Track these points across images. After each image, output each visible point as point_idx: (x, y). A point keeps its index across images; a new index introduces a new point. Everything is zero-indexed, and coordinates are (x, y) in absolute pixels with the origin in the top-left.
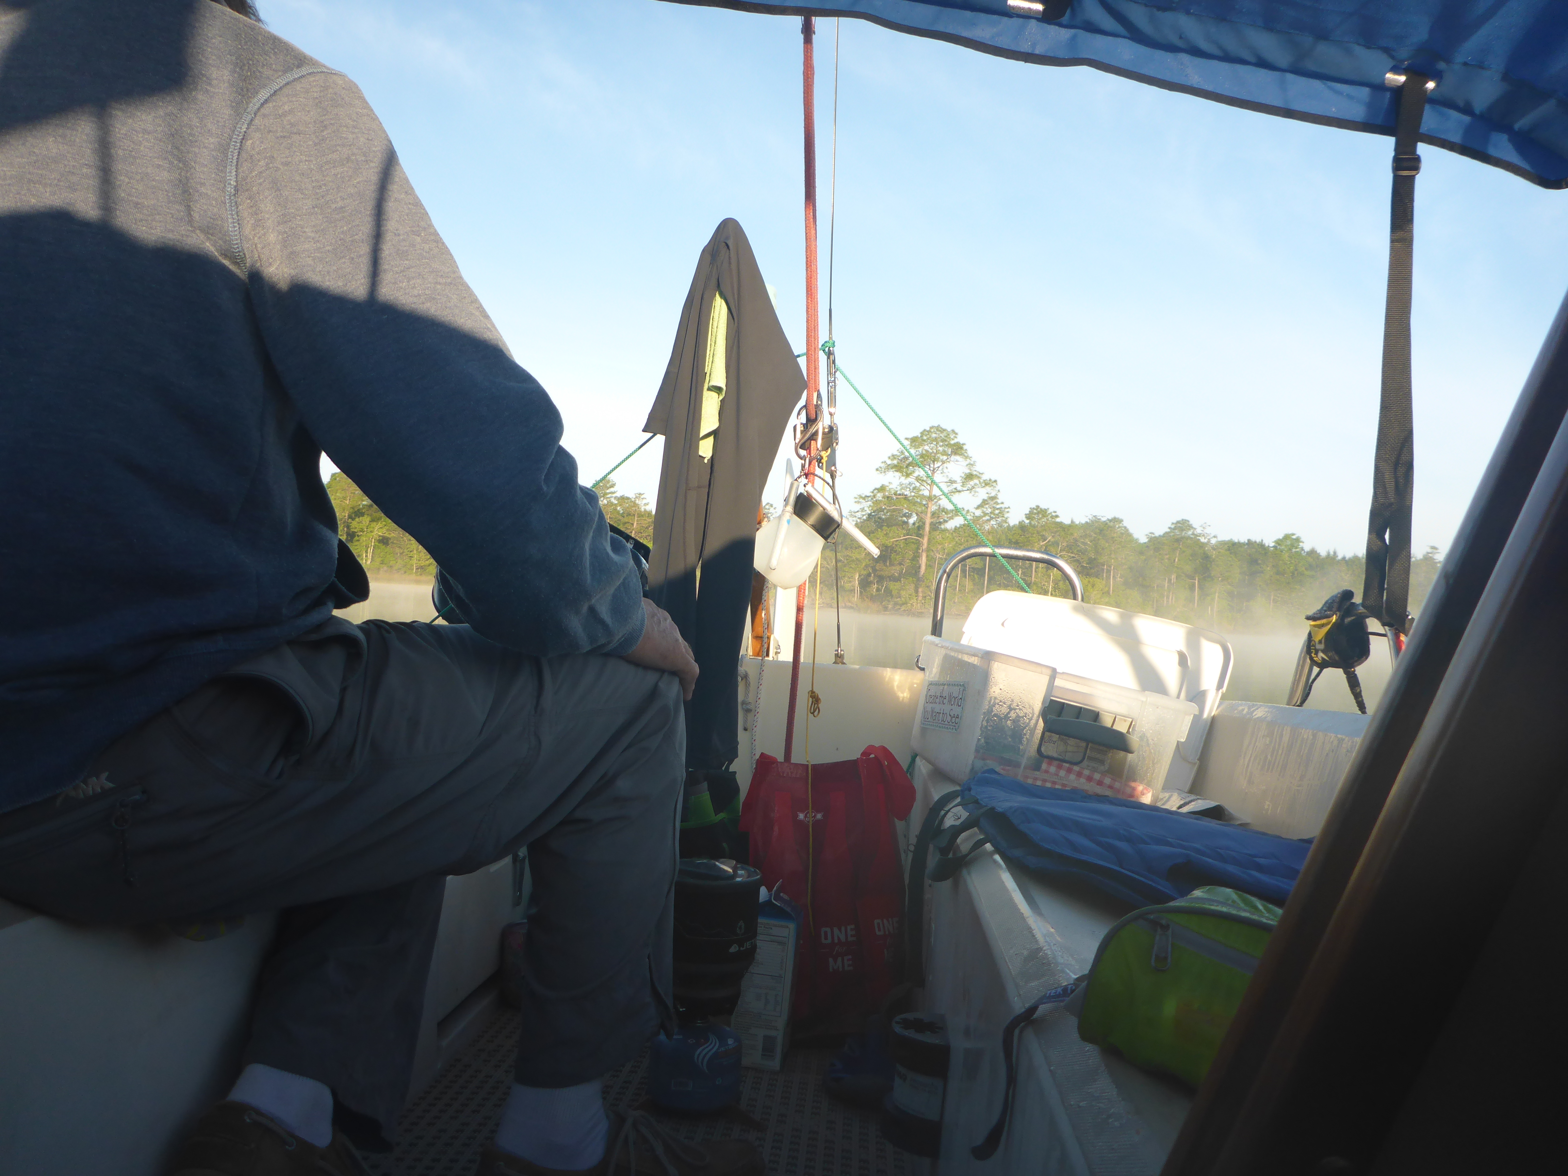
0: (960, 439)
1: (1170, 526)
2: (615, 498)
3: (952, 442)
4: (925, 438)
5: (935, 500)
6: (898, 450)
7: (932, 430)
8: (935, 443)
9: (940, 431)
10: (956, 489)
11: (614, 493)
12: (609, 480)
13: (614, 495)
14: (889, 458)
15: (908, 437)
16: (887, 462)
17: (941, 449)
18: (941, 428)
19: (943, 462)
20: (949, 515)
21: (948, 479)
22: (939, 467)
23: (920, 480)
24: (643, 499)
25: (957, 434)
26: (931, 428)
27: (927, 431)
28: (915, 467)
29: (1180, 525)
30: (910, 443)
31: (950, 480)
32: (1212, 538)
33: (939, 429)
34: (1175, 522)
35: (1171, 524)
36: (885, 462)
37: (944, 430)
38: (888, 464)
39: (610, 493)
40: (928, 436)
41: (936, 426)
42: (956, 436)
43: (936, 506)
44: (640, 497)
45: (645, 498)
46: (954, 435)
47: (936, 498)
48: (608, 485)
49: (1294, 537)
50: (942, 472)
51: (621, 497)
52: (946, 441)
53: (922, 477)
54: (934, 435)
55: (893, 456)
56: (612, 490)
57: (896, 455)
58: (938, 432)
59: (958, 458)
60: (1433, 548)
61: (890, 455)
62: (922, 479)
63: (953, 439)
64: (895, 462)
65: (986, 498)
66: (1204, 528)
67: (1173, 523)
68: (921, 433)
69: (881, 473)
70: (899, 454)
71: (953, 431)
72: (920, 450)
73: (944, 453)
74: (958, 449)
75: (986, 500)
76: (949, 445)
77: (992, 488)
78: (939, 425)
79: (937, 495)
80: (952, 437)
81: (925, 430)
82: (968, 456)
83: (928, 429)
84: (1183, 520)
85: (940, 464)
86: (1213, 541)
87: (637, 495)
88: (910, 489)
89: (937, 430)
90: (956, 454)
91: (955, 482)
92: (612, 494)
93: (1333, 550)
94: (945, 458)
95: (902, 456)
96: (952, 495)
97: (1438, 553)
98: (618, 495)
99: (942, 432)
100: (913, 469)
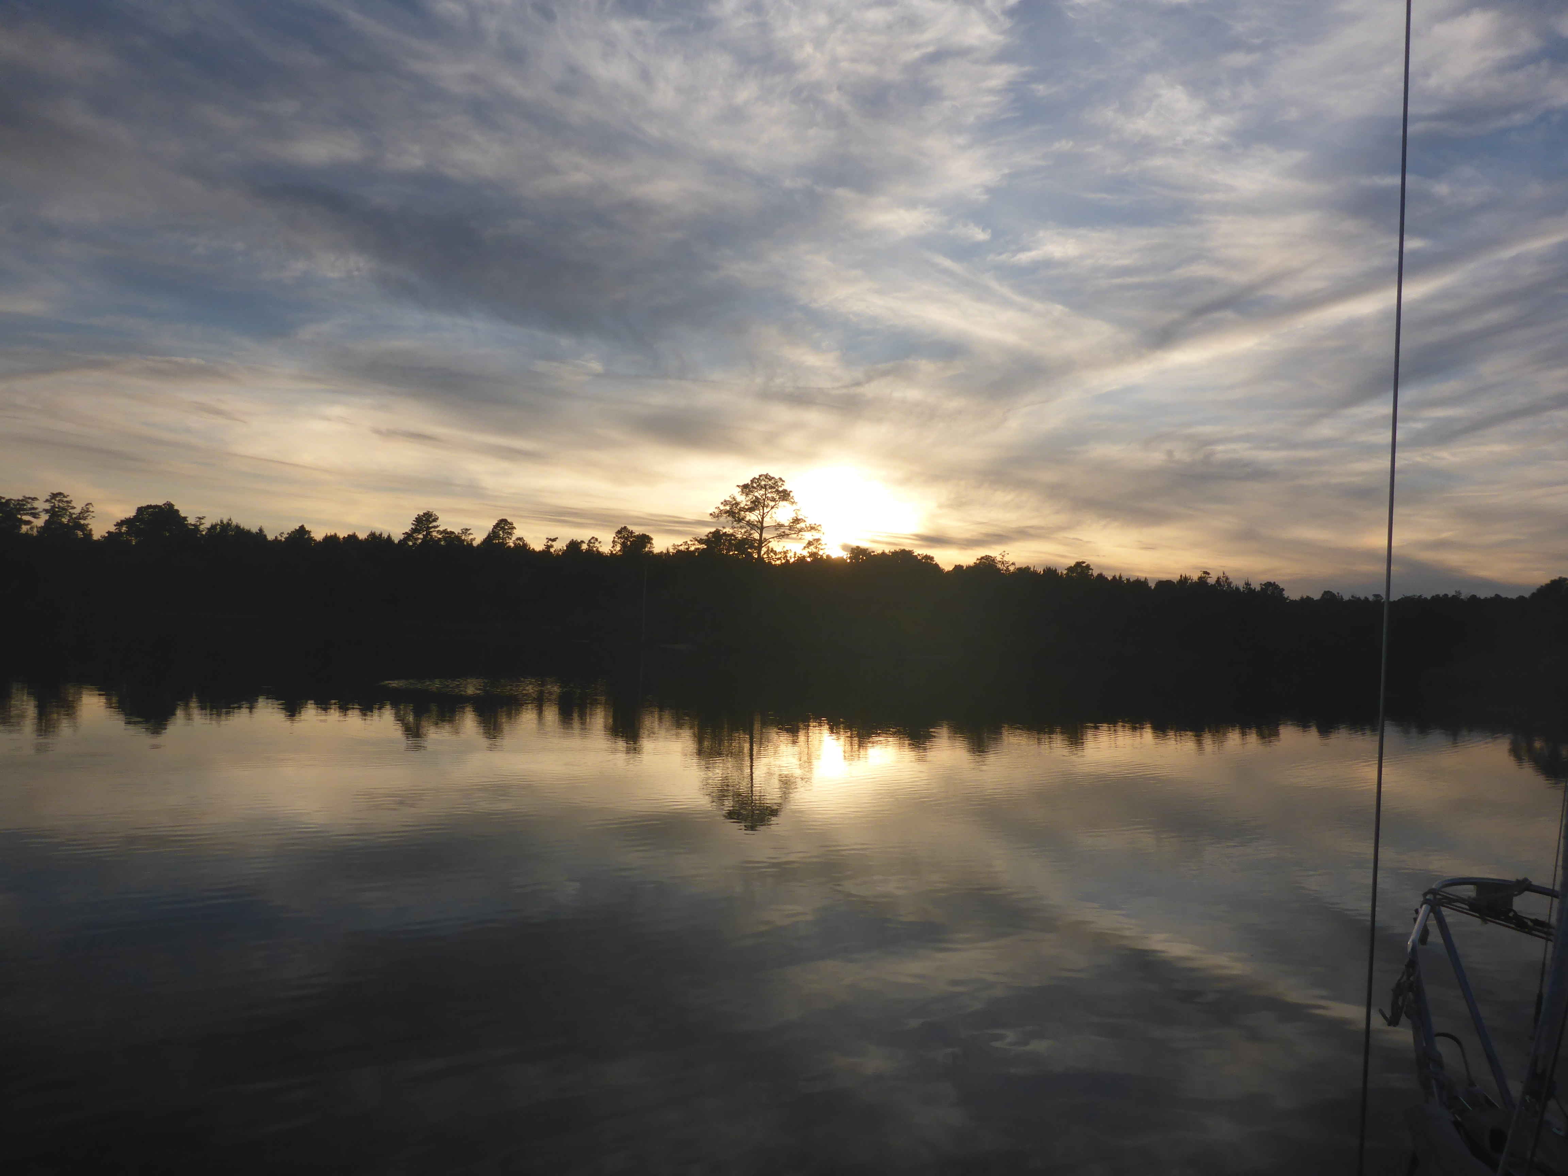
0: (786, 487)
1: (975, 562)
2: (438, 532)
3: (780, 489)
4: (755, 485)
5: (765, 543)
6: (730, 496)
7: (762, 478)
8: (764, 490)
9: (768, 479)
10: (784, 532)
11: (437, 527)
12: (432, 515)
13: (437, 529)
14: (722, 503)
15: (739, 485)
16: (720, 508)
17: (769, 495)
18: (769, 476)
19: (772, 508)
20: (777, 557)
21: (777, 523)
22: (768, 512)
23: (751, 524)
24: (469, 534)
25: (783, 481)
26: (760, 476)
27: (757, 479)
28: (746, 511)
29: (984, 561)
30: (741, 490)
31: (778, 524)
32: (1010, 565)
33: (767, 477)
34: (979, 558)
35: (976, 559)
36: (719, 507)
37: (773, 478)
38: (721, 509)
39: (432, 527)
40: (758, 484)
41: (765, 474)
42: (783, 483)
43: (766, 548)
44: (466, 533)
45: (472, 534)
46: (781, 482)
47: (766, 540)
48: (430, 520)
49: (1084, 565)
50: (771, 516)
51: (444, 530)
52: (774, 488)
53: (752, 522)
54: (763, 483)
55: (725, 501)
56: (435, 524)
57: (729, 501)
58: (766, 480)
59: (785, 503)
60: (1206, 573)
61: (722, 501)
62: (753, 523)
63: (781, 487)
64: (728, 508)
65: (811, 540)
66: (1003, 556)
67: (978, 559)
68: (751, 481)
69: (714, 517)
70: (730, 500)
71: (780, 479)
72: (751, 497)
73: (773, 500)
74: (785, 495)
75: (812, 542)
76: (778, 492)
77: (817, 531)
78: (768, 474)
79: (767, 538)
80: (780, 484)
81: (755, 478)
82: (794, 502)
83: (758, 477)
84: (986, 556)
85: (769, 509)
86: (1012, 568)
87: (463, 530)
88: (741, 533)
89: (766, 478)
90: (783, 500)
91: (783, 526)
92: (435, 528)
93: (1119, 575)
94: (772, 504)
95: (735, 502)
96: (781, 538)
97: (1210, 577)
98: (441, 529)
99: (770, 480)
100: (744, 515)
